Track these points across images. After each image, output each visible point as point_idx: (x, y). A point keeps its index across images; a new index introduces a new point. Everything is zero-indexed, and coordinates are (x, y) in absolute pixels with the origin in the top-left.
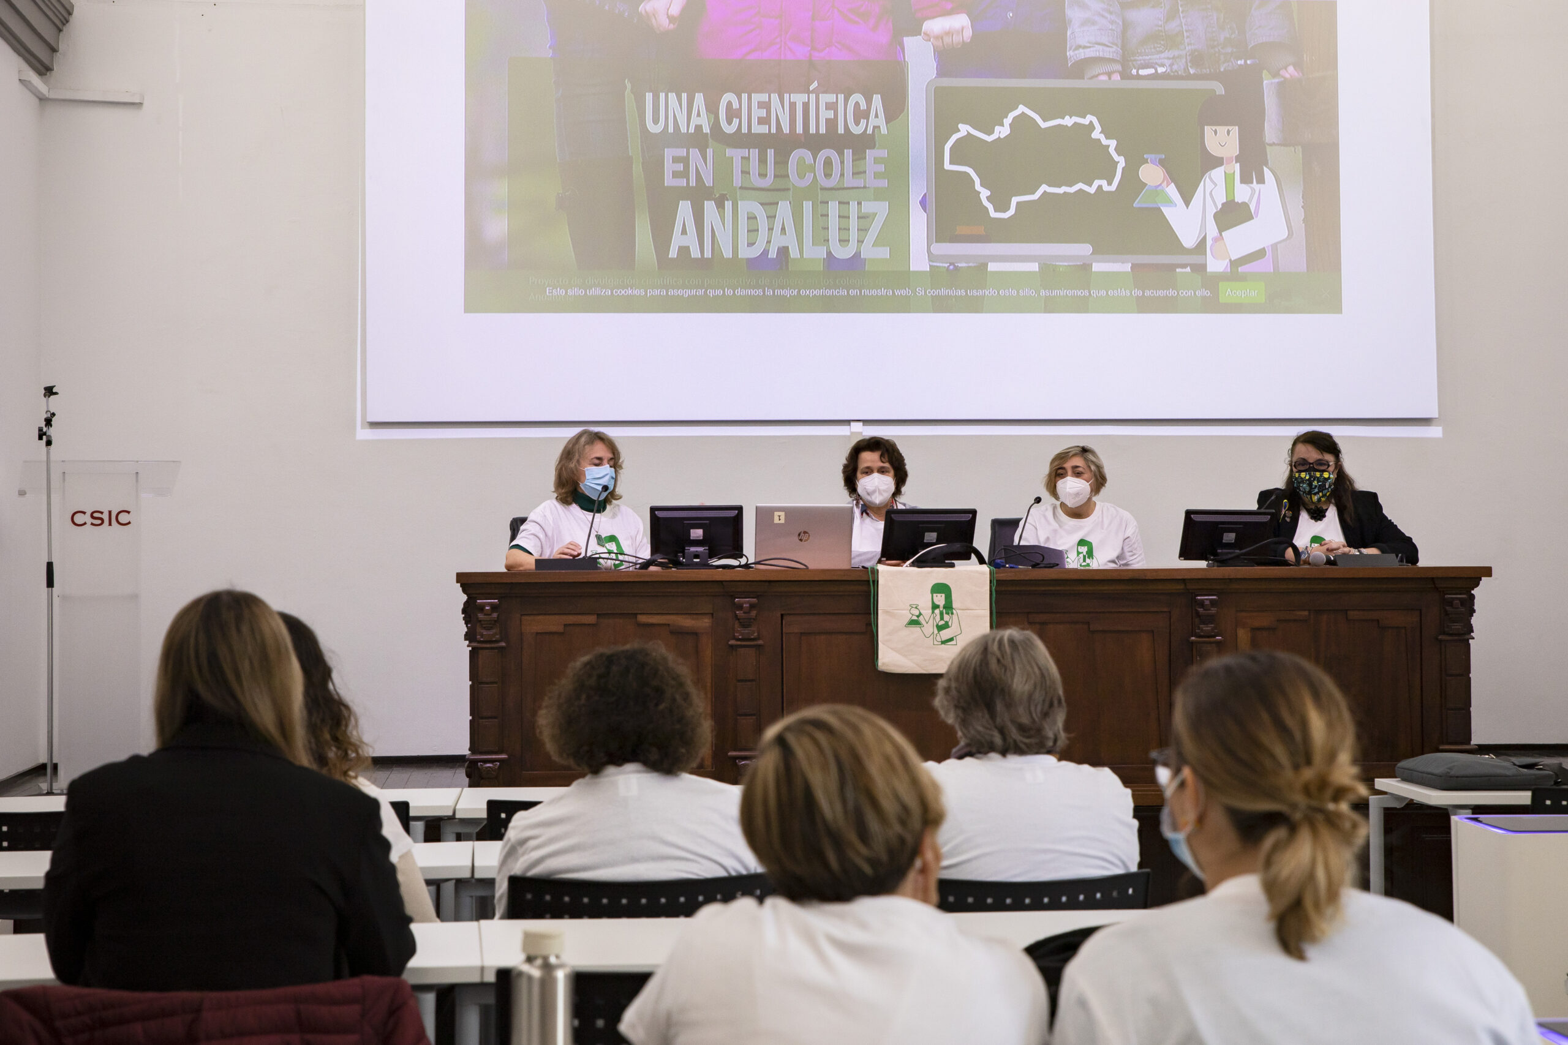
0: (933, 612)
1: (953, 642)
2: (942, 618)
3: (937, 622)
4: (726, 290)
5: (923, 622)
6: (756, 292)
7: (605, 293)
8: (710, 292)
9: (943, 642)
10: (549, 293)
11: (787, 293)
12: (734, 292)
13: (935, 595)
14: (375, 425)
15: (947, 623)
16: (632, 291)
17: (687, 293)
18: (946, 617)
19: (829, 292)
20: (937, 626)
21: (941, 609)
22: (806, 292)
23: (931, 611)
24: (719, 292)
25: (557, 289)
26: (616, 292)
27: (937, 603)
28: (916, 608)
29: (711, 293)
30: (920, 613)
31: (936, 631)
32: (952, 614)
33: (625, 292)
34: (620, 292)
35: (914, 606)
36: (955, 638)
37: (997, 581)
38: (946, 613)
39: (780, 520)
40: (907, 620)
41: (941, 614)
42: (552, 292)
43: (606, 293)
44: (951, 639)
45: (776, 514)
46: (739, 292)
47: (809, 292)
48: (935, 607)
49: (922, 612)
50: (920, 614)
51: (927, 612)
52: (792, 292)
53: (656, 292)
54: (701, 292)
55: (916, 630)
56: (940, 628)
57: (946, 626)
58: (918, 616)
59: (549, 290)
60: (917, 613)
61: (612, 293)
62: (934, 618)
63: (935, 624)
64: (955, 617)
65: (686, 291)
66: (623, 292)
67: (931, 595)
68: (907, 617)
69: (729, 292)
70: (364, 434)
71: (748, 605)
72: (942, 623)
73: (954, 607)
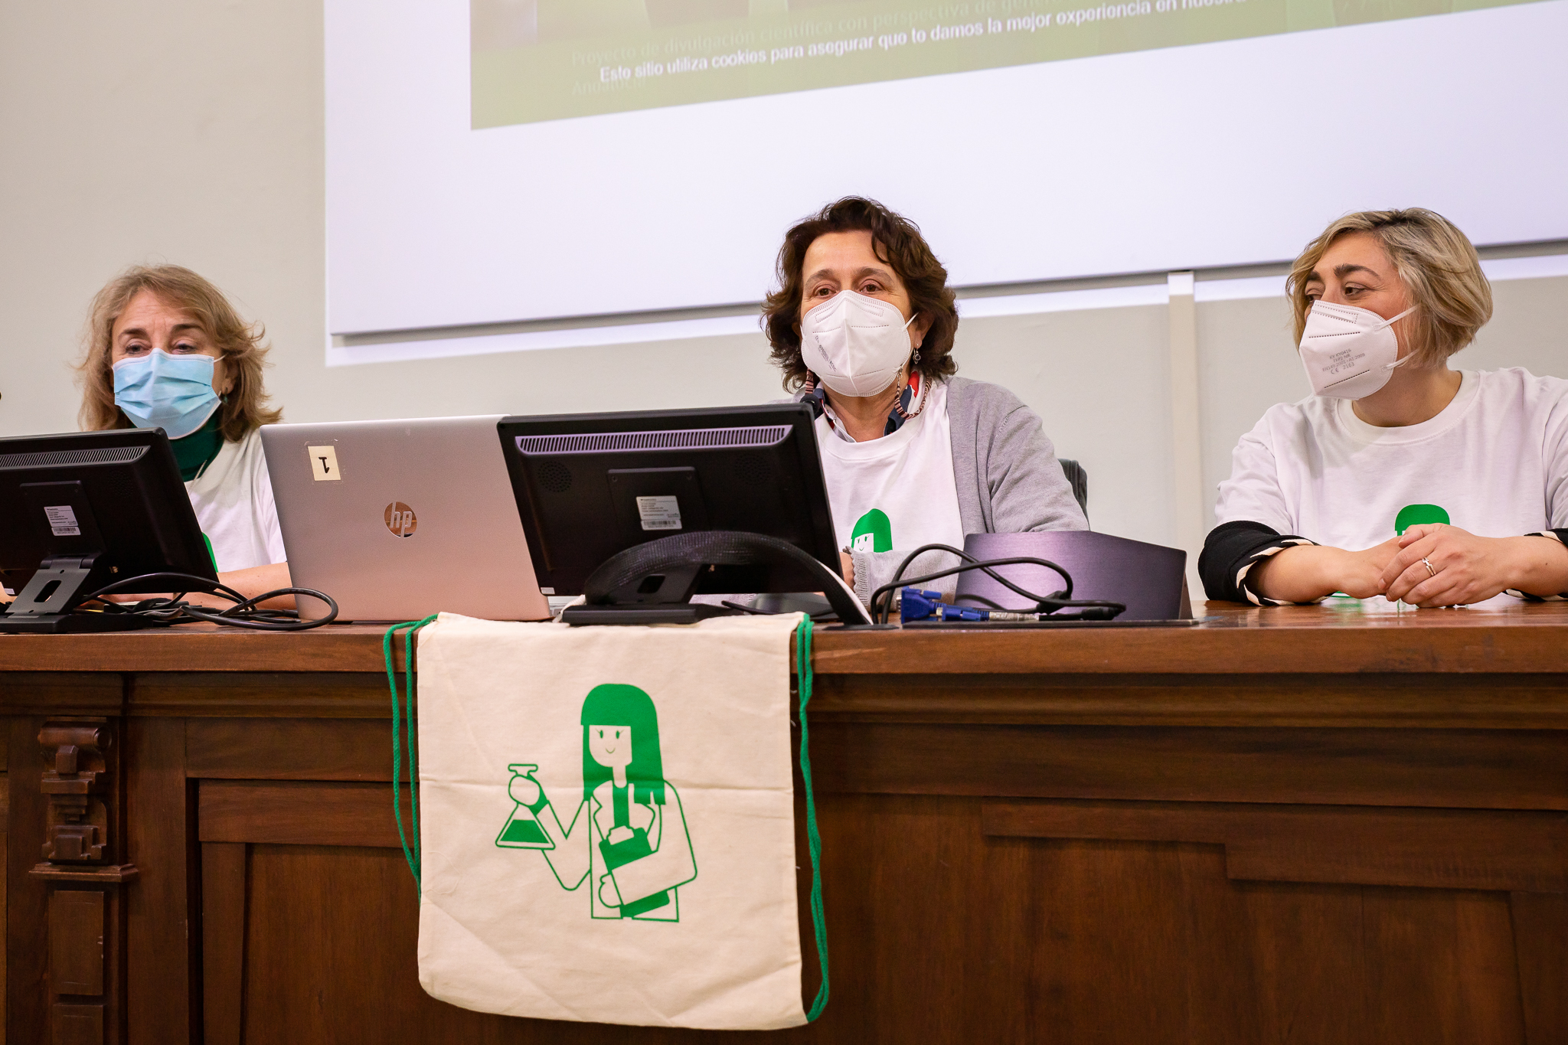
0: (588, 796)
1: (666, 911)
2: (621, 819)
3: (605, 833)
4: (913, 32)
5: (553, 832)
6: (969, 30)
7: (697, 66)
8: (883, 41)
9: (629, 910)
10: (605, 77)
11: (1028, 24)
12: (928, 36)
13: (594, 730)
14: (354, 338)
15: (641, 835)
16: (745, 58)
17: (841, 48)
18: (639, 815)
19: (1113, 12)
20: (604, 845)
21: (621, 783)
22: (1068, 18)
23: (579, 790)
24: (900, 39)
25: (617, 69)
26: (716, 62)
27: (602, 759)
28: (529, 777)
29: (885, 42)
30: (542, 795)
31: (600, 866)
32: (661, 801)
33: (733, 60)
34: (724, 61)
35: (523, 771)
36: (671, 894)
37: (817, 678)
38: (637, 800)
39: (327, 470)
40: (497, 825)
41: (620, 799)
42: (610, 76)
43: (700, 66)
44: (658, 900)
45: (315, 452)
46: (939, 34)
47: (1075, 16)
48: (595, 774)
49: (549, 793)
50: (543, 801)
51: (566, 794)
52: (1040, 21)
53: (787, 53)
54: (867, 43)
55: (528, 856)
56: (616, 855)
57: (638, 848)
58: (535, 809)
59: (605, 72)
60: (533, 799)
61: (709, 63)
62: (592, 818)
63: (597, 840)
64: (670, 813)
65: (839, 47)
66: (729, 61)
67: (582, 728)
68: (501, 813)
69: (918, 36)
70: (338, 356)
71: (71, 750)
72: (622, 835)
73: (666, 775)
